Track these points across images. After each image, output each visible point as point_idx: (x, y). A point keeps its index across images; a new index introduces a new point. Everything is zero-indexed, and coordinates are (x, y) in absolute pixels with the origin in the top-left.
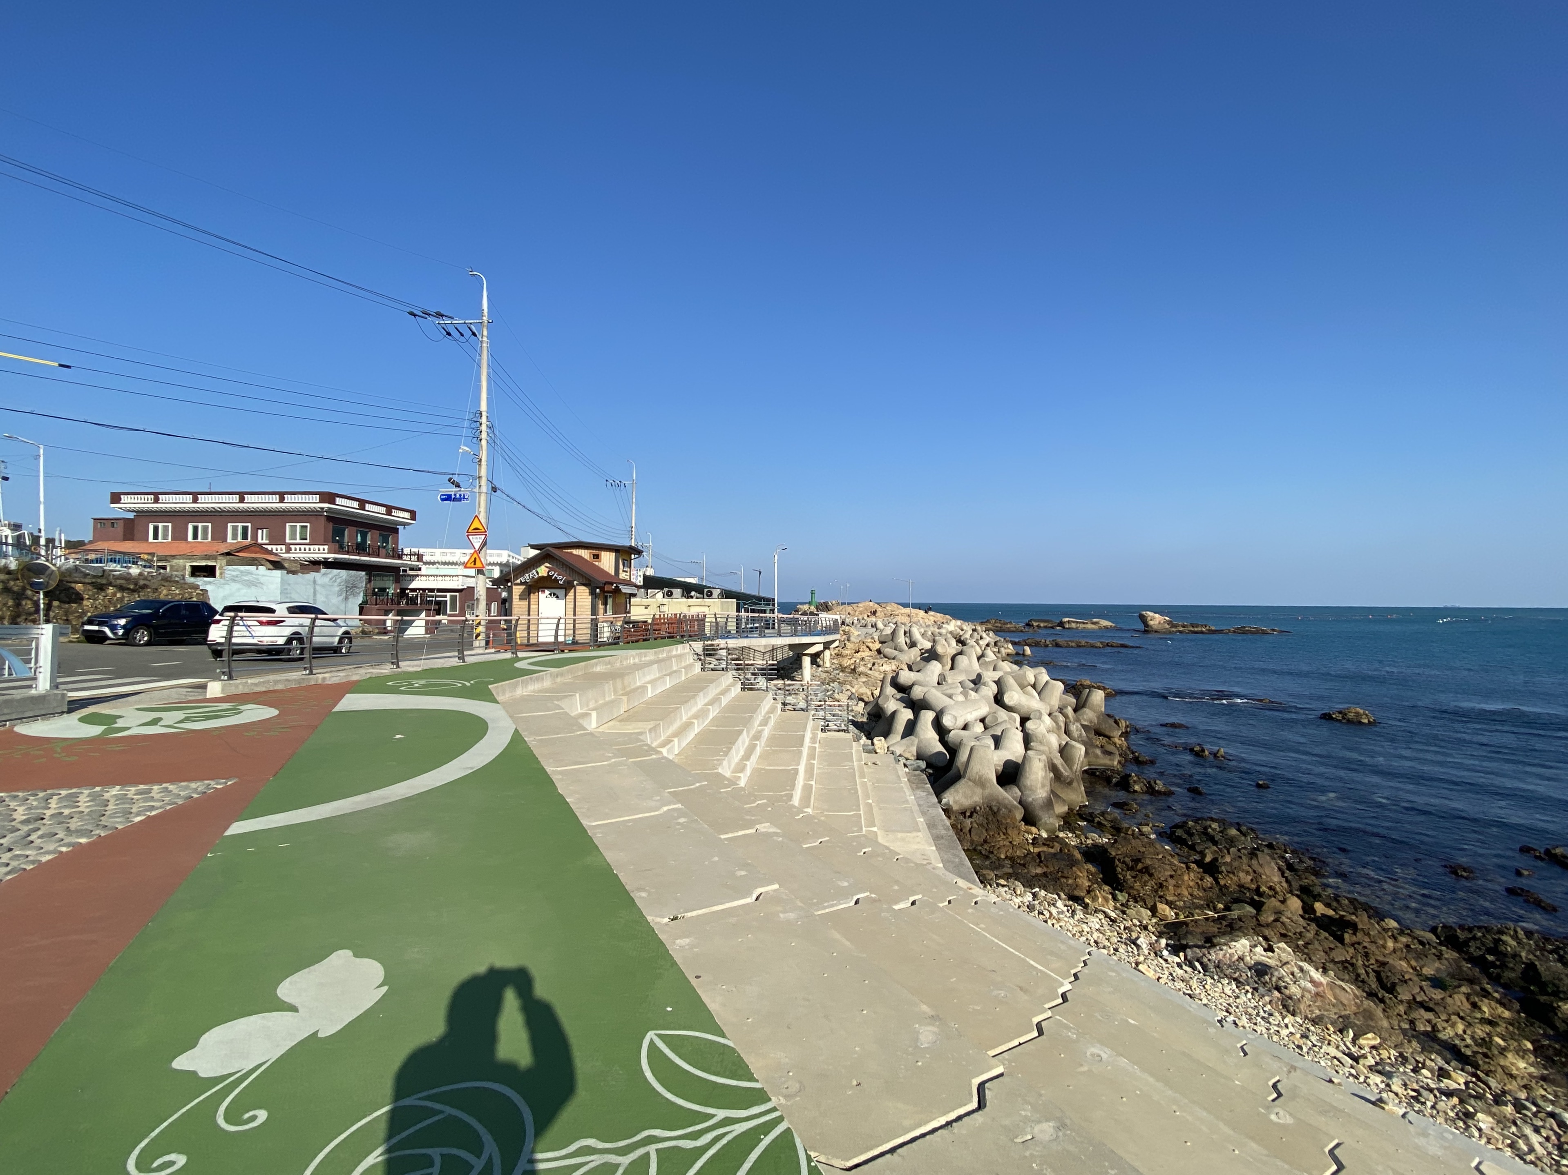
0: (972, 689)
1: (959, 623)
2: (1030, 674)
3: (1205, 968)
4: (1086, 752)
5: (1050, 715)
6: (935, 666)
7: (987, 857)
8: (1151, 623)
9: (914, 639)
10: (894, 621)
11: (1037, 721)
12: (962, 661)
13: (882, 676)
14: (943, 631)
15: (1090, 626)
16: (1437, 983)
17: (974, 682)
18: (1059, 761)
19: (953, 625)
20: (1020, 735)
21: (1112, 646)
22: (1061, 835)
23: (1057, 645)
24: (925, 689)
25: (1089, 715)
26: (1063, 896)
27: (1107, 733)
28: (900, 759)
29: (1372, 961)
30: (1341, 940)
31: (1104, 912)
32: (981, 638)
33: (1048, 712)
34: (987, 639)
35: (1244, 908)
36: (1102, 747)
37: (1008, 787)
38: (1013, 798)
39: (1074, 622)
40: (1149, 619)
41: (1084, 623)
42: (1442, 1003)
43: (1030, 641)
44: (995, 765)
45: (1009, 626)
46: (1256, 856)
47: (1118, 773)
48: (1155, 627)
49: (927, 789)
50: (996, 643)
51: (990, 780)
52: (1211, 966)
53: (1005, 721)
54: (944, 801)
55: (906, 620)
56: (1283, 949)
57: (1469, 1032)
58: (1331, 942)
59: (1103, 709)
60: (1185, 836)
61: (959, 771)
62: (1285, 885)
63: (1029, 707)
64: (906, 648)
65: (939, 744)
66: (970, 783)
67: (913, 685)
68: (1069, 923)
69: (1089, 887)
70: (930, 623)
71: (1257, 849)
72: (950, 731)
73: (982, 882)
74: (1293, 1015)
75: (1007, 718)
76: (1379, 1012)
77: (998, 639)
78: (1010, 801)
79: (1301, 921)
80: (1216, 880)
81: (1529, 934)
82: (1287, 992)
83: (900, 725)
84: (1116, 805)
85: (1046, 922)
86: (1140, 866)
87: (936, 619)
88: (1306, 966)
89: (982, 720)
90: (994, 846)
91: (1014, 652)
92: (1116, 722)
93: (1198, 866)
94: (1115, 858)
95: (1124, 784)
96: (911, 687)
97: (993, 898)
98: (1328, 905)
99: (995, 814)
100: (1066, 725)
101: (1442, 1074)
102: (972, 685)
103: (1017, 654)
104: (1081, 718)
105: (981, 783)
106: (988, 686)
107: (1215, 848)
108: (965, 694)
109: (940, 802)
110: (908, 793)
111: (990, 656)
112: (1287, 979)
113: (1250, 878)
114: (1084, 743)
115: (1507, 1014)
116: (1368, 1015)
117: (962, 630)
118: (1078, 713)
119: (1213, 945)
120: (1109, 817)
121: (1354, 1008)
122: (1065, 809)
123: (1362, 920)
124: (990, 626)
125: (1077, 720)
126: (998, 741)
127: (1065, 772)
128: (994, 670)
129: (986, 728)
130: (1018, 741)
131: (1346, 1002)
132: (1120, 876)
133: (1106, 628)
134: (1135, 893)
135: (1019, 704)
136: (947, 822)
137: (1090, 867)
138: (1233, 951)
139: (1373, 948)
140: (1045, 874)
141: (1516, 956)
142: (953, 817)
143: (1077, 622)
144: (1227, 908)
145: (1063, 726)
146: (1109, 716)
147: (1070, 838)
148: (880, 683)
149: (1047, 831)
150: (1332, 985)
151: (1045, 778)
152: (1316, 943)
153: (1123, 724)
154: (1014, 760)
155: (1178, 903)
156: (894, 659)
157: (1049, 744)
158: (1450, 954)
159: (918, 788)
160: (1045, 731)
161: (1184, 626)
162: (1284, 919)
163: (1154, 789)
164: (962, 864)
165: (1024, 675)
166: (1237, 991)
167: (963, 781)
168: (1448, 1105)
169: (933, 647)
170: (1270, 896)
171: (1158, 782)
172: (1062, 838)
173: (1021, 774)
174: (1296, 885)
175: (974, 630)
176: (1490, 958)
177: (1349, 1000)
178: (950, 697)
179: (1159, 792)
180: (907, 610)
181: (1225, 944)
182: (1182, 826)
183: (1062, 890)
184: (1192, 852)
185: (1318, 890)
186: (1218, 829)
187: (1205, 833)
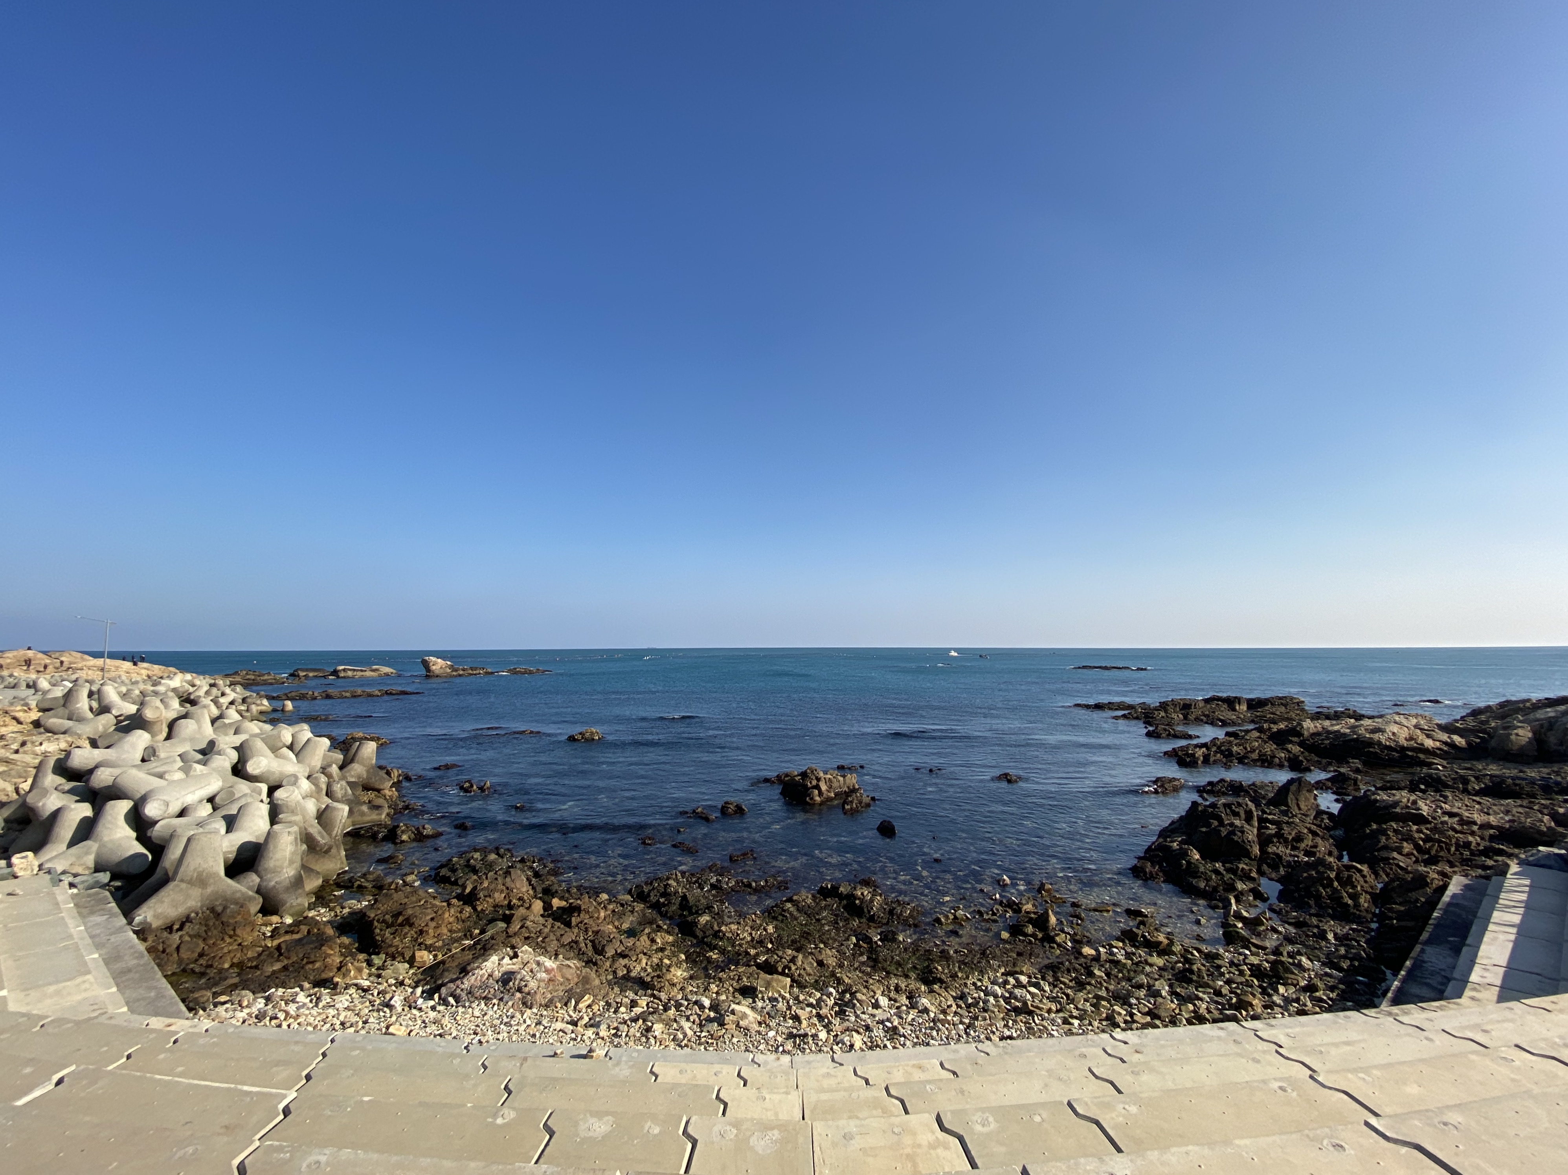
0: (198, 762)
1: (188, 677)
2: (286, 733)
3: (457, 999)
4: (351, 812)
5: (308, 778)
6: (140, 736)
7: (203, 974)
8: (434, 668)
9: (106, 702)
10: (74, 677)
11: (291, 788)
12: (187, 727)
13: (37, 761)
14: (161, 689)
15: (369, 674)
16: (631, 933)
17: (203, 752)
18: (315, 829)
19: (179, 680)
20: (265, 808)
21: (391, 694)
22: (311, 914)
23: (328, 697)
24: (116, 771)
25: (357, 770)
26: (306, 985)
27: (377, 786)
28: (63, 877)
29: (590, 933)
30: (568, 925)
31: (356, 985)
32: (223, 694)
33: (307, 775)
34: (231, 695)
35: (497, 925)
36: (370, 802)
37: (241, 877)
38: (248, 888)
39: (350, 670)
40: (431, 664)
41: (362, 671)
42: (633, 948)
43: (293, 694)
44: (224, 853)
45: (266, 677)
46: (510, 873)
47: (386, 826)
48: (437, 672)
49: (110, 910)
50: (244, 700)
51: (216, 874)
52: (464, 995)
53: (245, 795)
54: (138, 919)
55: (96, 675)
56: (526, 952)
57: (649, 963)
58: (563, 929)
59: (374, 761)
60: (449, 874)
61: (166, 874)
62: (531, 892)
63: (281, 773)
64: (90, 715)
65: (136, 843)
66: (183, 885)
67: (96, 767)
68: (312, 1015)
69: (341, 962)
70: (139, 679)
71: (512, 867)
72: (156, 822)
73: (190, 1010)
74: (531, 1008)
75: (248, 791)
76: (593, 975)
77: (248, 694)
78: (243, 894)
79: (542, 920)
80: (475, 909)
81: (683, 873)
82: (526, 990)
83: (67, 828)
84: (381, 861)
85: (280, 1026)
86: (401, 919)
87: (150, 673)
88: (542, 959)
89: (211, 800)
90: (214, 957)
91: (271, 708)
92: (388, 773)
93: (459, 900)
94: (374, 919)
95: (392, 836)
96: (91, 771)
97: (207, 1024)
98: (562, 898)
99: (218, 915)
100: (329, 786)
101: (634, 1004)
102: (200, 757)
103: (275, 710)
104: (348, 774)
105: (201, 881)
106: (224, 754)
107: (475, 877)
108: (186, 769)
109: (130, 923)
110: (71, 923)
111: (233, 715)
112: (527, 978)
113: (503, 895)
114: (349, 802)
115: (671, 939)
116: (585, 980)
117: (193, 686)
118: (345, 770)
119: (467, 973)
120: (371, 877)
121: (576, 980)
122: (320, 882)
123: (585, 902)
124: (238, 679)
125: (343, 778)
126: (231, 823)
127: (322, 839)
128: (235, 734)
129: (215, 809)
130: (262, 818)
131: (570, 977)
132: (378, 938)
133: (387, 675)
134: (393, 949)
135: (268, 771)
136: (141, 947)
137: (346, 940)
138: (484, 971)
139: (591, 922)
140: (285, 968)
141: (676, 892)
142: (151, 939)
143: (354, 670)
144: (483, 932)
145: (324, 787)
146: (381, 768)
147: (323, 915)
148: (34, 771)
149: (292, 915)
150: (560, 968)
151: (293, 853)
152: (552, 934)
153: (395, 773)
154: (253, 840)
155: (437, 944)
156: (64, 733)
157: (304, 810)
158: (639, 907)
159: (92, 913)
160: (300, 797)
161: (464, 670)
162: (528, 923)
163: (422, 834)
164: (160, 996)
165: (279, 736)
166: (485, 1008)
167: (171, 885)
168: (636, 1029)
169: (138, 710)
170: (519, 907)
171: (427, 826)
172: (312, 918)
173: (262, 856)
174: (539, 889)
175: (212, 685)
176: (662, 900)
177: (572, 975)
178: (161, 776)
179: (428, 837)
180: (99, 662)
181: (478, 967)
182: (448, 864)
183: (306, 978)
184: (455, 887)
185: (555, 887)
186: (479, 858)
187: (468, 865)
